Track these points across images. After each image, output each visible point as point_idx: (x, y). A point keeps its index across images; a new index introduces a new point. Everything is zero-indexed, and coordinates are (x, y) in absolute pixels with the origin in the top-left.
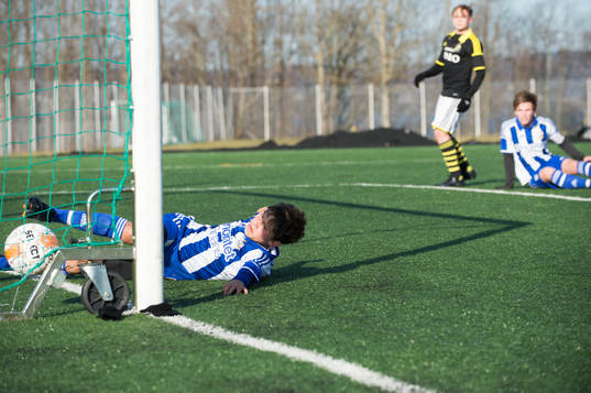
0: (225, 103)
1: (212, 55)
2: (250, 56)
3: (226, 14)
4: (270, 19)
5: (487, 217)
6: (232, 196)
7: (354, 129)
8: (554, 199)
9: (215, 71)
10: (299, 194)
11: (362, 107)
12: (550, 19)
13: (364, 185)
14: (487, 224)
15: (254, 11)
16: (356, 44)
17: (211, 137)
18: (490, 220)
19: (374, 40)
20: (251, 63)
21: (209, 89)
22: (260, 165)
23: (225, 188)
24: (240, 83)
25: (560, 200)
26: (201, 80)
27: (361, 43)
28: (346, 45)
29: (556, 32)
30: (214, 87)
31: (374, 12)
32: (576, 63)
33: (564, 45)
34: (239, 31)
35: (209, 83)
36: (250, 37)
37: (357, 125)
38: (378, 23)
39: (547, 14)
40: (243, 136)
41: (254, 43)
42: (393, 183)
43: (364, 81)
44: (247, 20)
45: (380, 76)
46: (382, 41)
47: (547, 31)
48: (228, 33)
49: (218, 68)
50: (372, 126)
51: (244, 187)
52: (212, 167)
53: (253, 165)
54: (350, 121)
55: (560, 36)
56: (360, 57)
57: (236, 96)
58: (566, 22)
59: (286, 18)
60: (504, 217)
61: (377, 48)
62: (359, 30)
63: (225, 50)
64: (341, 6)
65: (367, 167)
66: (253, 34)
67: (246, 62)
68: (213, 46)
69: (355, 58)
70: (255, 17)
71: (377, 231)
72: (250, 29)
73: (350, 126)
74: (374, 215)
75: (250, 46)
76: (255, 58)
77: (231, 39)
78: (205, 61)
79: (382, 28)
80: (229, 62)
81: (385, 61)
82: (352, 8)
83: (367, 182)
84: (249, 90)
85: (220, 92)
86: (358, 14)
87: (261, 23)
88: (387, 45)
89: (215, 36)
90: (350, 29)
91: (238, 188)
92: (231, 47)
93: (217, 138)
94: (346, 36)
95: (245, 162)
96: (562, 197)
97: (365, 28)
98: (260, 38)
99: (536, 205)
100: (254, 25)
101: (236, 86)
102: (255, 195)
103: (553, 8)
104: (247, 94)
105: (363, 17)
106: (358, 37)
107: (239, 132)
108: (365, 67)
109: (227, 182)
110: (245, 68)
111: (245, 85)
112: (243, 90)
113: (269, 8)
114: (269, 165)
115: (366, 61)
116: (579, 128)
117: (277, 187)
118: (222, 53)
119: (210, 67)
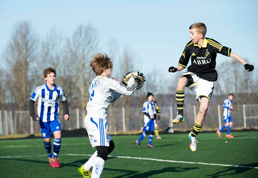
0: (13, 118)
1: (8, 97)
2: (25, 97)
3: (13, 79)
4: (33, 80)
5: (122, 169)
6: (10, 161)
7: (70, 129)
8: (151, 161)
9: (9, 104)
10: (41, 160)
11: (74, 119)
12: (154, 81)
13: (70, 155)
14: (122, 172)
15: (26, 77)
16: (70, 91)
17: (7, 133)
18: (123, 171)
19: (79, 90)
20: (25, 100)
21: (6, 112)
22: (25, 146)
23: (8, 157)
24: (20, 109)
25: (154, 161)
26: (2, 107)
27: (73, 91)
28: (66, 92)
29: (157, 86)
30: (8, 111)
31: (78, 77)
32: (166, 99)
33: (160, 92)
34: (19, 86)
35: (6, 109)
36: (24, 89)
37: (72, 127)
38: (80, 83)
39: (153, 79)
40: (21, 132)
41: (26, 91)
42: (83, 154)
43: (74, 108)
44: (23, 82)
45: (82, 105)
46: (82, 90)
47: (153, 86)
48: (14, 87)
49: (10, 102)
50: (78, 127)
51: (17, 157)
52: (5, 147)
53: (23, 146)
54: (69, 125)
55: (158, 88)
56: (73, 97)
57: (18, 115)
58: (161, 82)
59: (40, 80)
60: (129, 169)
61: (80, 93)
62: (72, 86)
63: (13, 94)
64: (64, 75)
65: (73, 146)
66: (26, 88)
67: (22, 100)
68: (8, 93)
69: (71, 97)
70: (26, 80)
71: (73, 176)
72: (24, 85)
73: (69, 127)
74: (73, 169)
75: (24, 92)
76: (26, 98)
77: (16, 89)
78: (4, 99)
79: (82, 84)
80: (15, 100)
81: (83, 99)
82: (69, 76)
83: (72, 153)
84: (24, 112)
85: (11, 113)
86: (72, 79)
87: (29, 83)
88: (84, 92)
89: (9, 88)
90: (68, 85)
91: (14, 157)
92: (16, 93)
93: (10, 133)
94: (67, 88)
95: (19, 145)
96: (155, 160)
97: (75, 84)
98: (28, 89)
99: (144, 163)
100: (26, 84)
101: (18, 110)
102: (21, 160)
103: (155, 76)
104: (23, 114)
105: (74, 79)
106: (71, 88)
107: (19, 131)
108: (75, 101)
109: (10, 154)
110: (22, 102)
111: (22, 110)
112: (21, 112)
113: (32, 76)
114: (30, 146)
115: (76, 98)
116: (166, 128)
117: (31, 156)
118: (12, 95)
119: (7, 102)
